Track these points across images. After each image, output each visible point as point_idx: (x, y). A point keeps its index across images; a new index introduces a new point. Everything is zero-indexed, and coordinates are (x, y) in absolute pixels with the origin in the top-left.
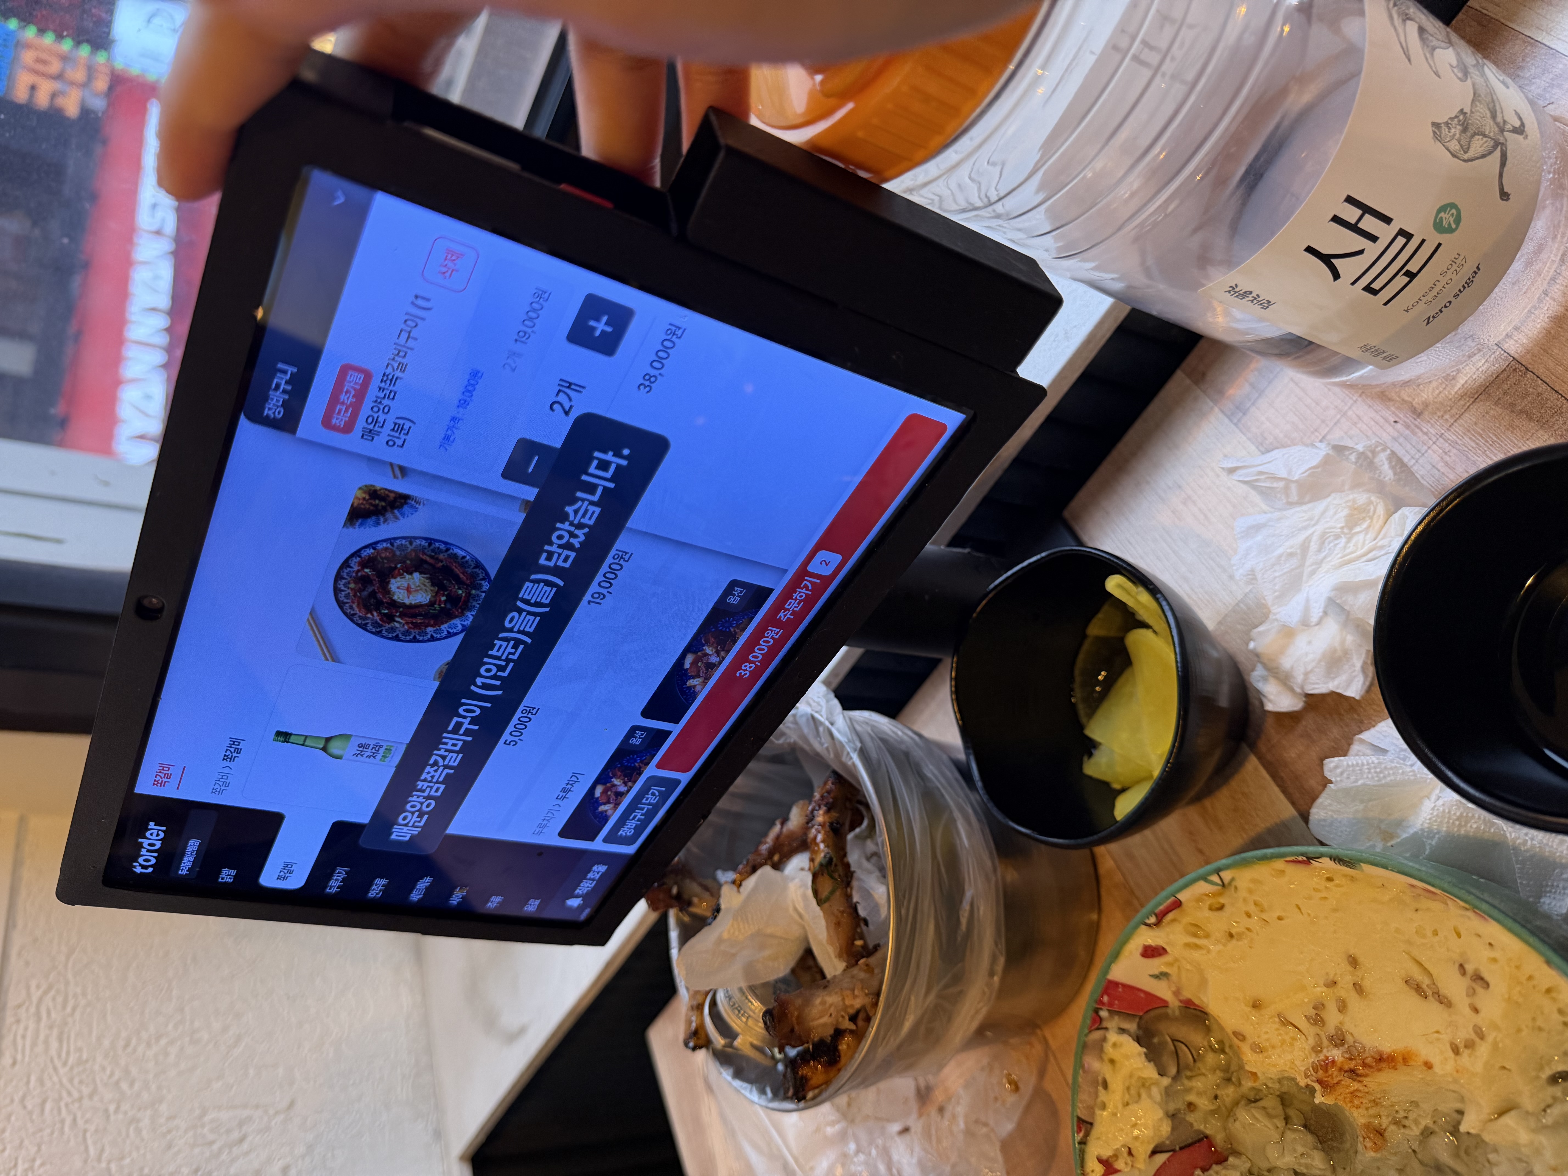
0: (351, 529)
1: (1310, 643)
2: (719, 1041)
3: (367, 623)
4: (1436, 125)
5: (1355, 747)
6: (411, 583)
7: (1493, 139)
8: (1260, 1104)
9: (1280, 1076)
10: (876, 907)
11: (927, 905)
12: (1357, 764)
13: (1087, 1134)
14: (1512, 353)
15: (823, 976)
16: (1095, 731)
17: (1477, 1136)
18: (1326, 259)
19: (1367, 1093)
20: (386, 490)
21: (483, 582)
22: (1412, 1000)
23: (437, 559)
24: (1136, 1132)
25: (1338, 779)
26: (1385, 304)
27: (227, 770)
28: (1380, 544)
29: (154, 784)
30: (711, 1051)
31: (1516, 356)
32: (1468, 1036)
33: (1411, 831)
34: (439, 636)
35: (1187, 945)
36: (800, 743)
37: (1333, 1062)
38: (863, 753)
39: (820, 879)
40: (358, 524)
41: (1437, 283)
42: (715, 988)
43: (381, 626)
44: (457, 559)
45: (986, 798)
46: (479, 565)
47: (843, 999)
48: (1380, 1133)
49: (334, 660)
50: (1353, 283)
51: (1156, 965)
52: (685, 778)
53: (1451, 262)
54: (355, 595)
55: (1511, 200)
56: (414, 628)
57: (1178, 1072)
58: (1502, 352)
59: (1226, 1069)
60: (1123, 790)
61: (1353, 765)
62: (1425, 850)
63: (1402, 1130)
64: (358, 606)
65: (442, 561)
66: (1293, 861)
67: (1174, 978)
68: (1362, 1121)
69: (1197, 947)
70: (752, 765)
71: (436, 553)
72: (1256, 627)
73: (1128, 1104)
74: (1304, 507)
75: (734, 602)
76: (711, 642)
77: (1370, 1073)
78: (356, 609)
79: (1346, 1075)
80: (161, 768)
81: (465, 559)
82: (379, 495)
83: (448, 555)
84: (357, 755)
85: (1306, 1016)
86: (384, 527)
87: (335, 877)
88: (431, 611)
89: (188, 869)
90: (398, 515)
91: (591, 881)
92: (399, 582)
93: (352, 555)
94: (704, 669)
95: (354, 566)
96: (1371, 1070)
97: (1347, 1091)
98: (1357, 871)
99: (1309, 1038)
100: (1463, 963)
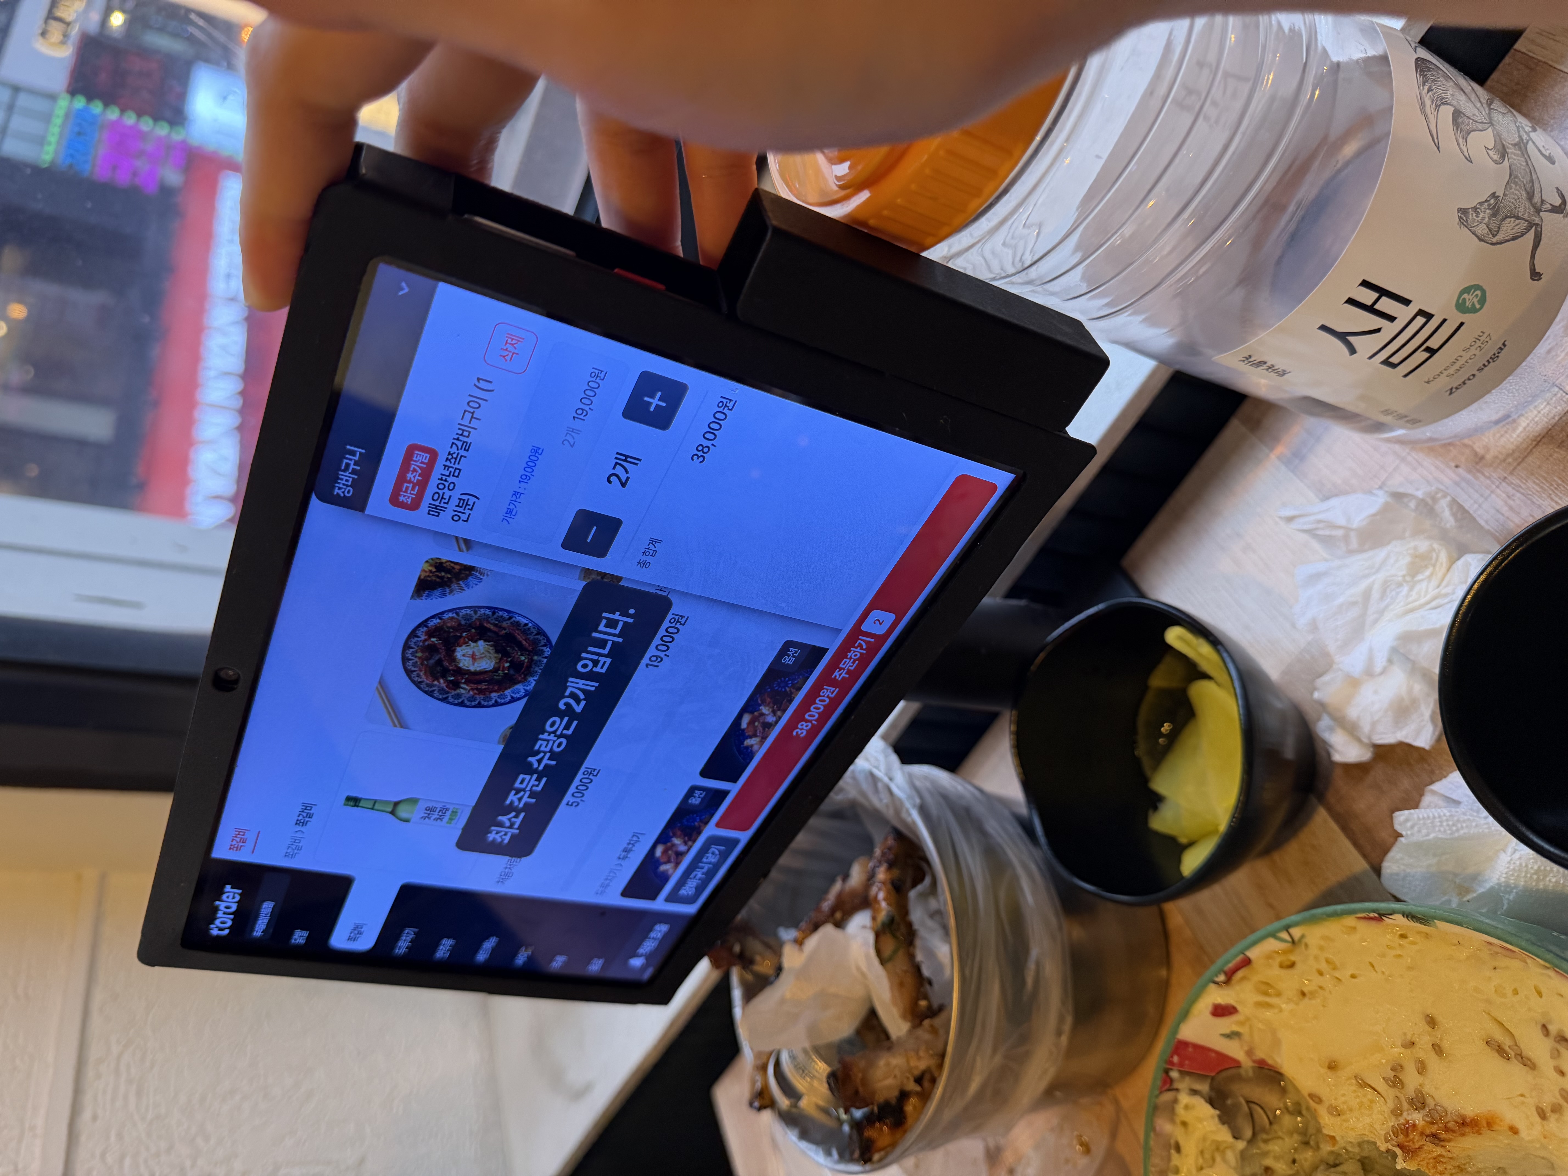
0: (418, 601)
1: (1376, 692)
2: (784, 1102)
3: (434, 690)
4: (1463, 211)
5: (1427, 799)
6: (476, 651)
7: (1527, 221)
8: (1339, 1169)
9: (1360, 1140)
10: (939, 967)
11: (991, 963)
12: (1428, 817)
15: (887, 1037)
16: (1160, 784)
18: (1342, 336)
19: (1451, 1158)
20: (451, 562)
21: (544, 648)
22: (1494, 1062)
23: (500, 627)
25: (1409, 832)
26: (1405, 376)
27: (298, 835)
28: (1444, 591)
29: (230, 849)
30: (777, 1112)
32: (1554, 1100)
33: (1488, 885)
34: (503, 701)
35: (1259, 1005)
36: (861, 799)
37: (1414, 1125)
38: (923, 810)
39: (883, 938)
40: (424, 595)
41: (1459, 358)
42: (778, 1047)
43: (447, 693)
44: (519, 626)
45: (1049, 854)
46: (541, 632)
47: (908, 1061)
49: (402, 727)
50: (1370, 359)
51: (1226, 1024)
52: (744, 837)
53: (1474, 339)
54: (422, 664)
56: (479, 694)
57: (1254, 1134)
58: (1564, 394)
59: (1304, 1132)
60: (1191, 844)
61: (1424, 818)
62: (1503, 905)
64: (425, 674)
65: (505, 629)
66: (1364, 918)
67: (1246, 1037)
69: (1268, 1006)
70: (813, 822)
71: (499, 622)
72: (1320, 675)
73: (1201, 1168)
74: (1365, 555)
75: (789, 663)
76: (768, 702)
77: (1453, 1137)
78: (424, 677)
79: (1427, 1140)
80: (237, 833)
81: (528, 627)
82: (444, 567)
83: (511, 623)
84: (424, 818)
85: (1384, 1078)
86: (449, 598)
87: (404, 938)
88: (495, 677)
89: (262, 930)
90: (463, 586)
91: (653, 940)
92: (464, 650)
93: (420, 626)
94: (761, 729)
95: (421, 636)
96: (1454, 1135)
97: (1430, 1156)
98: (1431, 928)
99: (1388, 1101)
100: (1545, 1024)
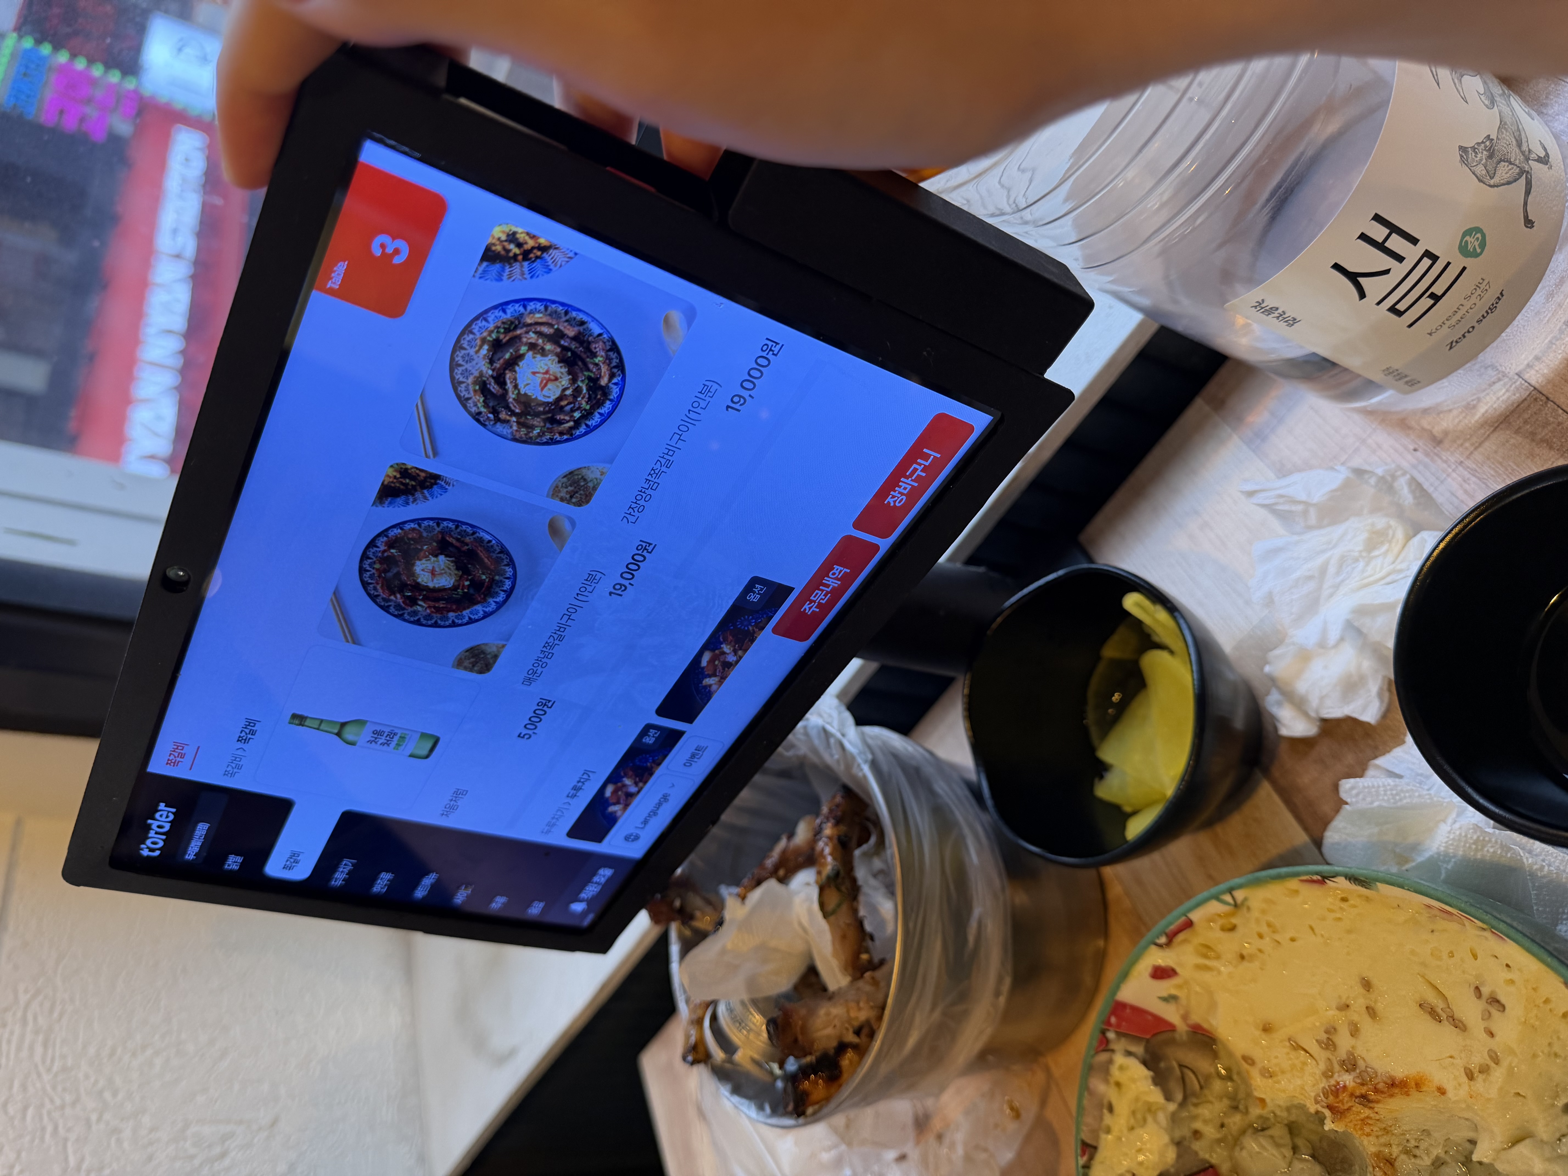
0: (380, 508)
1: (1326, 666)
2: (718, 1054)
3: (390, 606)
4: (1463, 149)
5: (1370, 772)
6: (435, 566)
7: (1519, 167)
8: (1268, 1132)
9: (1289, 1104)
10: (882, 923)
11: (934, 919)
12: (1373, 786)
13: (1091, 1158)
14: (1533, 383)
15: (826, 990)
16: (1107, 753)
17: (1491, 1165)
18: (1353, 277)
19: (1378, 1120)
20: (417, 469)
21: (507, 568)
22: (1426, 1024)
23: (463, 542)
24: (1141, 1158)
25: (1354, 800)
26: (1410, 326)
27: (240, 752)
28: (1399, 567)
29: (167, 764)
30: (710, 1066)
31: (1537, 386)
32: (1482, 1061)
33: (1427, 855)
34: (460, 622)
35: (1199, 967)
36: (810, 755)
37: (1345, 1087)
38: (874, 765)
39: (827, 892)
40: (387, 502)
41: (1461, 307)
42: (717, 999)
43: (404, 609)
44: (483, 543)
45: (995, 816)
46: (504, 550)
47: (848, 1012)
48: (1390, 1162)
49: (354, 643)
50: (1378, 303)
51: (1166, 987)
53: (1475, 287)
54: (379, 576)
55: (1535, 228)
56: (436, 613)
57: (1185, 1098)
58: (1523, 382)
59: (1233, 1097)
60: (1135, 813)
61: (1369, 787)
62: (1442, 872)
63: (1413, 1160)
64: (382, 587)
65: (467, 545)
66: (1308, 881)
67: (1183, 1001)
68: (1373, 1149)
69: (1207, 968)
70: (758, 778)
71: (462, 536)
72: (1272, 649)
73: (1132, 1129)
74: (1322, 531)
75: (754, 600)
76: (729, 640)
77: (1382, 1099)
78: (380, 591)
79: (1357, 1101)
80: (176, 747)
81: (491, 544)
82: (410, 474)
83: (474, 538)
84: (371, 742)
85: (1317, 1041)
86: (412, 507)
87: (341, 869)
88: (454, 596)
89: (194, 853)
90: (427, 495)
91: (596, 885)
92: (424, 564)
93: (379, 535)
94: (720, 667)
95: (380, 546)
96: (1383, 1096)
97: (1358, 1118)
98: (1372, 891)
99: (1320, 1063)
100: (1479, 986)
